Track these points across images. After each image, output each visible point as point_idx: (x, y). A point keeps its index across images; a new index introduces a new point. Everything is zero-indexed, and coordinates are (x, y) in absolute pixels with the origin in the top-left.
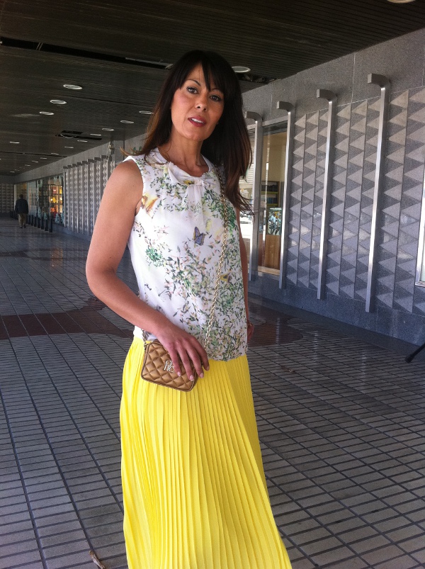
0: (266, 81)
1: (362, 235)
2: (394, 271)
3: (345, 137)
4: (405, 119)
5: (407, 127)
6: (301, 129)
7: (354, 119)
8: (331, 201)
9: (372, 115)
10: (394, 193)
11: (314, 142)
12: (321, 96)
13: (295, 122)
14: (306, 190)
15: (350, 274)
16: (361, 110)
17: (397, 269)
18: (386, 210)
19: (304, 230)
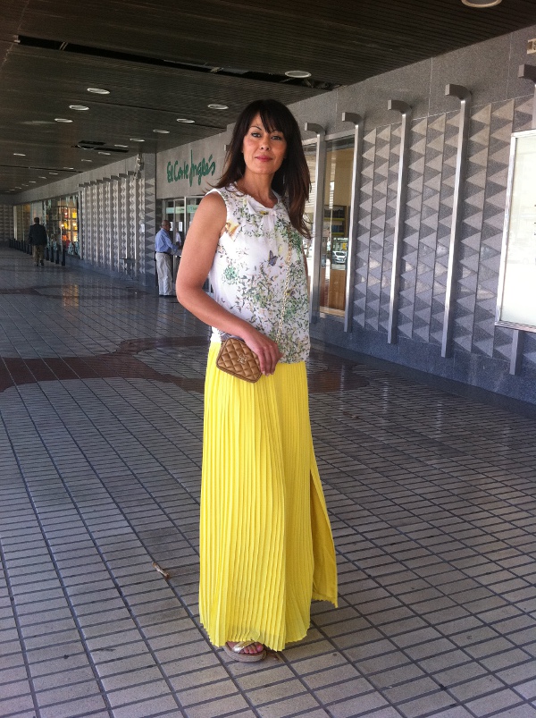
0: (329, 88)
1: (439, 270)
2: (473, 311)
3: (420, 156)
4: (487, 137)
5: (489, 145)
6: (371, 146)
7: (431, 135)
8: (404, 230)
9: (451, 131)
10: (474, 221)
11: (385, 161)
12: (393, 108)
13: (364, 136)
14: (376, 217)
15: (424, 314)
16: (438, 126)
17: (477, 307)
18: (466, 241)
19: (374, 265)
